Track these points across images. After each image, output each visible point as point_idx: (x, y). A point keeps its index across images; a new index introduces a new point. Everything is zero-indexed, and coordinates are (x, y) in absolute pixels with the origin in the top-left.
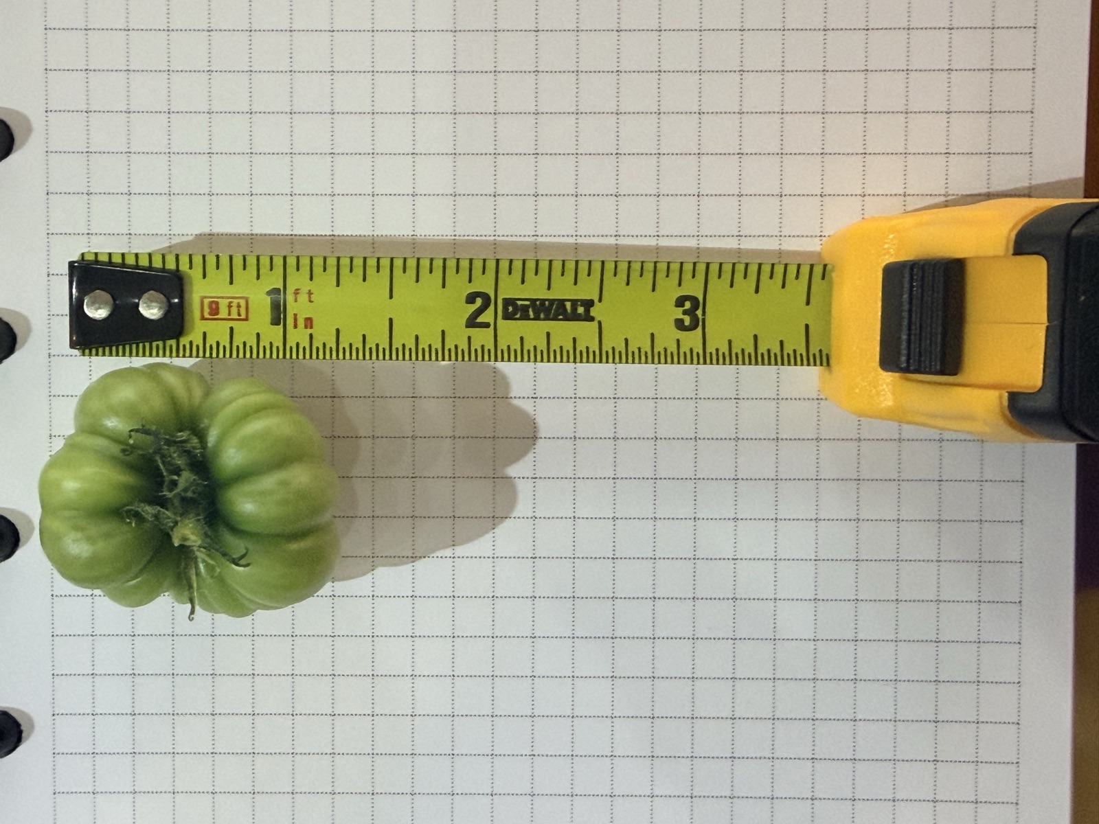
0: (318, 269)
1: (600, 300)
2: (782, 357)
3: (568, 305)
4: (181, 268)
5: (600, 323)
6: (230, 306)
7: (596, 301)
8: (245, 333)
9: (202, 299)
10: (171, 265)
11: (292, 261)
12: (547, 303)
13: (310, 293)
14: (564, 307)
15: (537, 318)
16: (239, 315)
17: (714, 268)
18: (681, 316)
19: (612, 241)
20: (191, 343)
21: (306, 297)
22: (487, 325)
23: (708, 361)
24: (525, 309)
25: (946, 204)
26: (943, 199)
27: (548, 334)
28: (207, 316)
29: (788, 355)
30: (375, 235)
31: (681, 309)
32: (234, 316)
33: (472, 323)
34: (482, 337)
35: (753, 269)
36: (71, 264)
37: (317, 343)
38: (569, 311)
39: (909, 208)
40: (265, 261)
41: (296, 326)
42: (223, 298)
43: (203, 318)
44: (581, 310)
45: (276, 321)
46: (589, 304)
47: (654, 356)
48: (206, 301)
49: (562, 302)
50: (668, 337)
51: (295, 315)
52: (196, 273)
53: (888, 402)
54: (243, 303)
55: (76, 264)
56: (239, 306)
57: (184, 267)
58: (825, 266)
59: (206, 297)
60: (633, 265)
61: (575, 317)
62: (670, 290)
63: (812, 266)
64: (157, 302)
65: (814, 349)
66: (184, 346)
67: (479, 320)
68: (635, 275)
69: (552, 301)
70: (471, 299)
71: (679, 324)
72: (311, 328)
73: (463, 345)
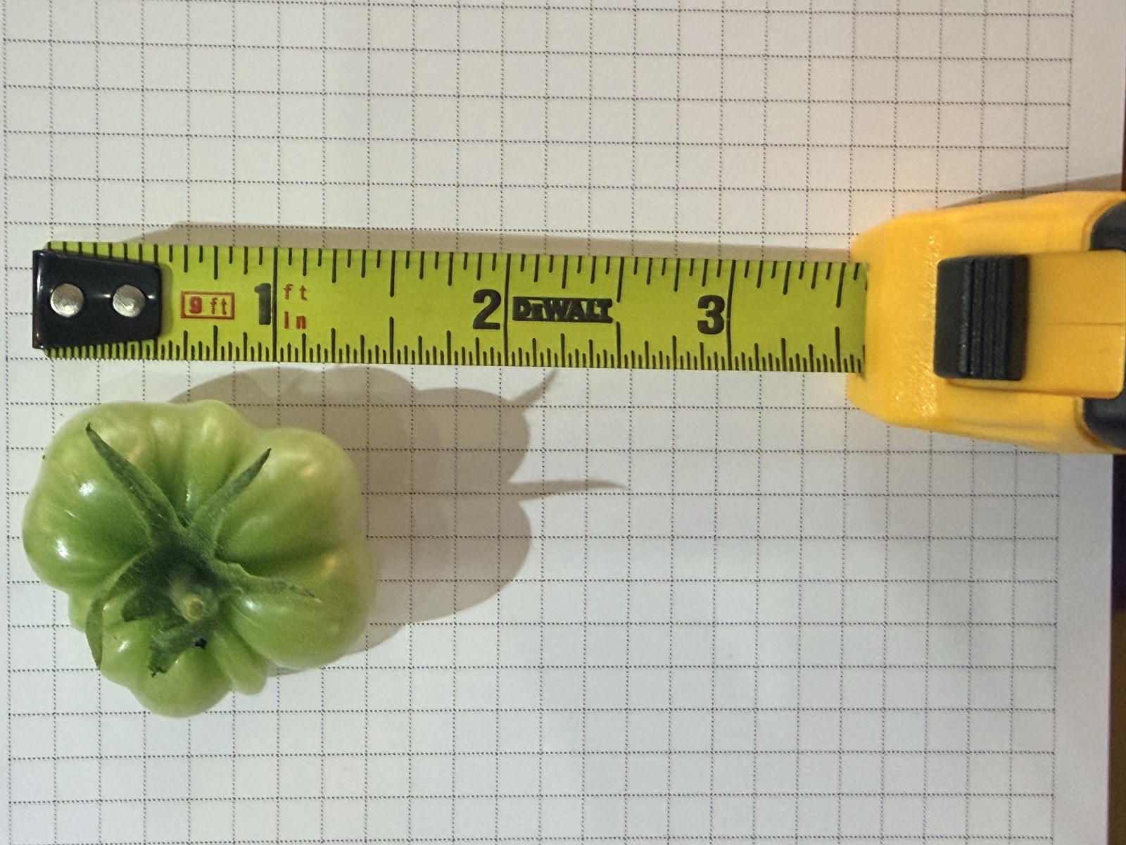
0: (313, 263)
1: (619, 300)
2: (811, 363)
3: (584, 305)
4: (160, 260)
5: (618, 325)
6: (214, 303)
7: (614, 301)
8: (230, 334)
9: (183, 294)
10: (149, 257)
11: (283, 254)
12: (561, 302)
13: (303, 289)
14: (580, 306)
15: (551, 319)
16: (224, 312)
17: (741, 267)
18: (704, 318)
19: (628, 237)
20: (171, 343)
21: (299, 293)
22: (496, 326)
23: (734, 366)
24: (538, 309)
25: (980, 201)
26: (977, 195)
27: (563, 336)
28: (188, 313)
29: (818, 360)
30: (371, 228)
31: (704, 311)
32: (219, 313)
33: (480, 323)
34: (492, 339)
35: (782, 267)
36: (36, 255)
37: (311, 344)
38: (585, 311)
39: (941, 204)
40: (254, 253)
41: (287, 325)
42: (205, 293)
43: (184, 316)
44: (598, 310)
45: (265, 320)
46: (606, 304)
47: (675, 360)
48: (188, 298)
49: (577, 302)
50: (691, 340)
51: (287, 313)
52: (176, 267)
53: (930, 409)
54: (228, 299)
55: (42, 254)
56: (224, 303)
57: (163, 258)
58: (858, 265)
59: (187, 293)
60: (654, 262)
61: (592, 318)
62: (693, 290)
63: (844, 265)
64: (133, 298)
65: (845, 355)
66: (163, 347)
67: (489, 320)
68: (657, 272)
69: (567, 301)
70: (479, 297)
71: (703, 327)
72: (304, 327)
73: (471, 348)
